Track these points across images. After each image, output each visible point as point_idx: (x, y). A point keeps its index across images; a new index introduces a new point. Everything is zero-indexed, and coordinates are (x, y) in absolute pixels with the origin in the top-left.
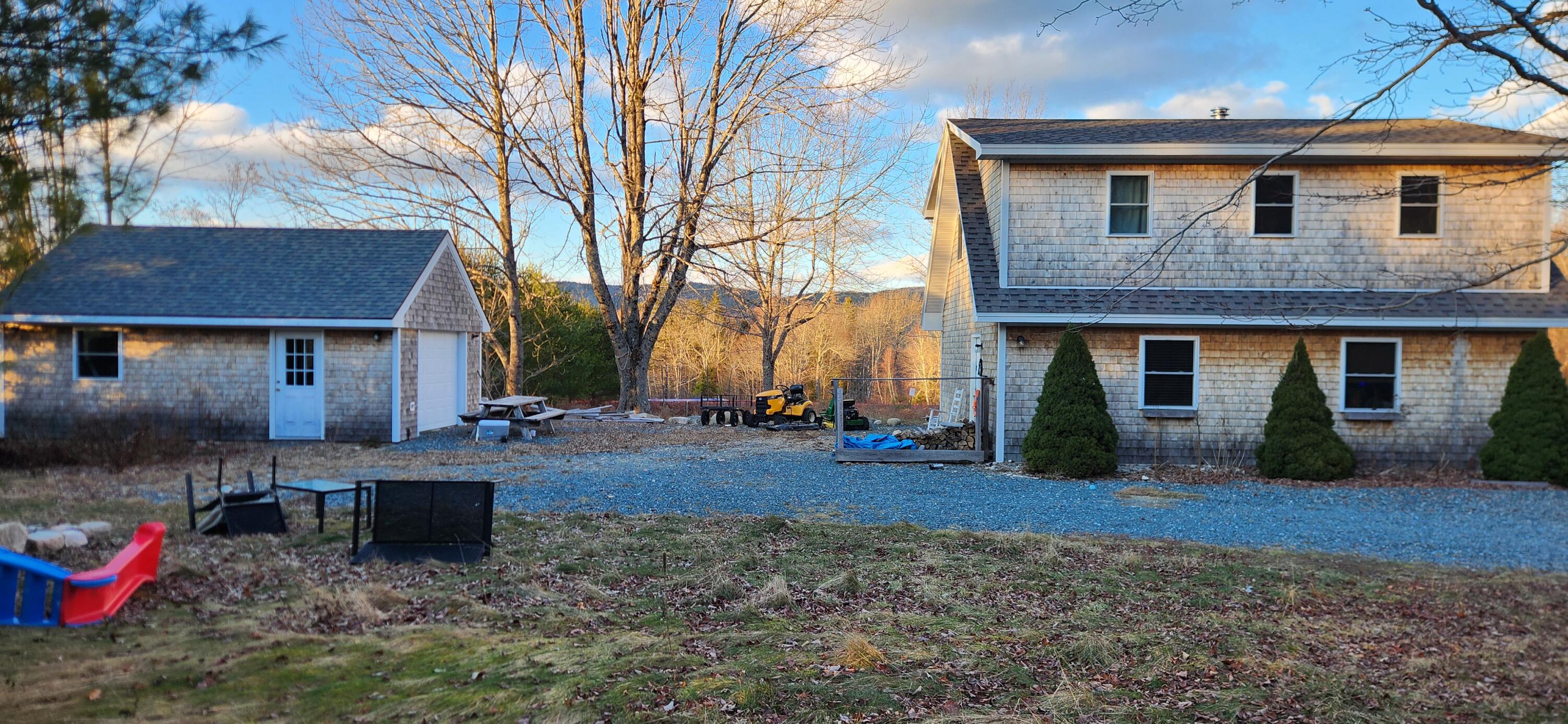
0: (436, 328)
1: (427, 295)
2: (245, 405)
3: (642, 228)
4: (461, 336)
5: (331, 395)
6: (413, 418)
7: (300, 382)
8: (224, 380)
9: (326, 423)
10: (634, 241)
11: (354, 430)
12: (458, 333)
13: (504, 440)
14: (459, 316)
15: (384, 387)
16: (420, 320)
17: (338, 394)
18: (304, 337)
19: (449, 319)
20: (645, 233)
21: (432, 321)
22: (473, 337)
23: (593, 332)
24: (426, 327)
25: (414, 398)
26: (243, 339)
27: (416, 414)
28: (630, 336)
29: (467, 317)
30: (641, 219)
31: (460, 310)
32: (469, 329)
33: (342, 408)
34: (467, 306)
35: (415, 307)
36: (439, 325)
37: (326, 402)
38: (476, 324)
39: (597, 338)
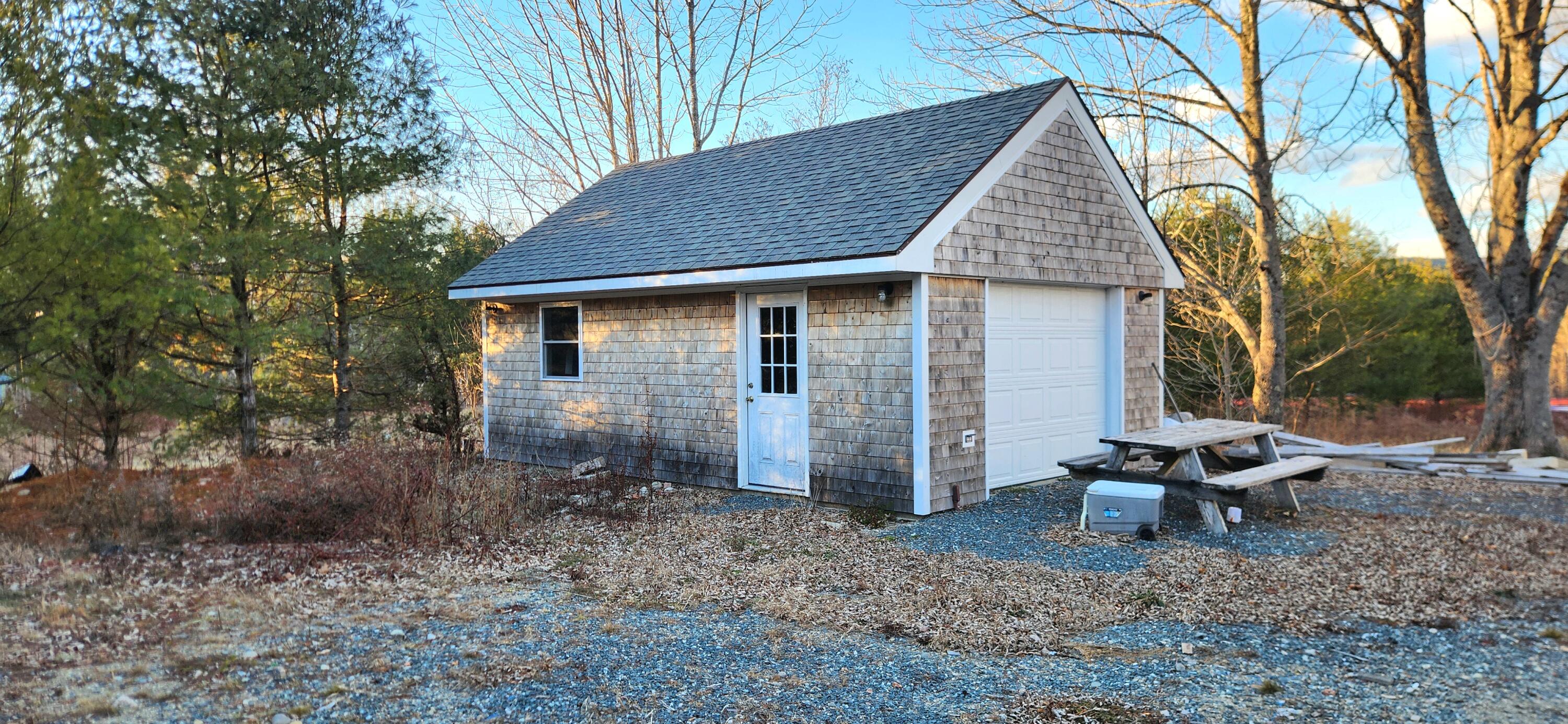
0: (1032, 275)
1: (1007, 207)
2: (709, 426)
3: (1535, 75)
4: (1112, 295)
5: (819, 412)
6: (971, 462)
7: (779, 390)
8: (683, 381)
9: (812, 465)
10: (1517, 98)
11: (853, 484)
12: (1107, 289)
13: (1146, 534)
14: (1100, 255)
15: (898, 398)
16: (986, 257)
17: (828, 410)
18: (784, 302)
19: (1070, 259)
20: (1544, 83)
21: (1022, 261)
22: (1142, 296)
23: (1436, 303)
24: (1005, 274)
25: (976, 419)
26: (706, 309)
27: (980, 455)
28: (1509, 291)
29: (1122, 258)
30: (1535, 55)
31: (1101, 243)
32: (1128, 281)
33: (837, 435)
34: (1119, 235)
35: (965, 228)
36: (1041, 270)
37: (811, 425)
38: (1147, 272)
39: (1441, 312)
